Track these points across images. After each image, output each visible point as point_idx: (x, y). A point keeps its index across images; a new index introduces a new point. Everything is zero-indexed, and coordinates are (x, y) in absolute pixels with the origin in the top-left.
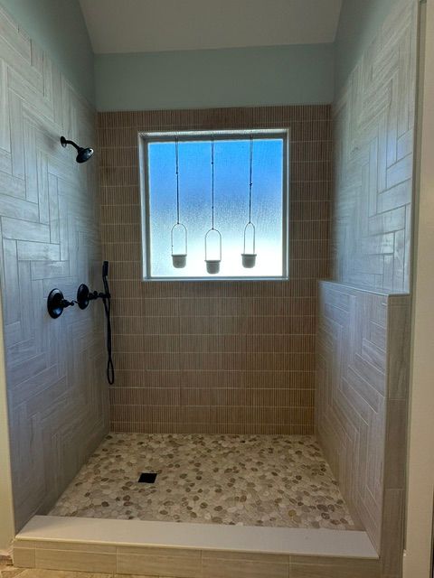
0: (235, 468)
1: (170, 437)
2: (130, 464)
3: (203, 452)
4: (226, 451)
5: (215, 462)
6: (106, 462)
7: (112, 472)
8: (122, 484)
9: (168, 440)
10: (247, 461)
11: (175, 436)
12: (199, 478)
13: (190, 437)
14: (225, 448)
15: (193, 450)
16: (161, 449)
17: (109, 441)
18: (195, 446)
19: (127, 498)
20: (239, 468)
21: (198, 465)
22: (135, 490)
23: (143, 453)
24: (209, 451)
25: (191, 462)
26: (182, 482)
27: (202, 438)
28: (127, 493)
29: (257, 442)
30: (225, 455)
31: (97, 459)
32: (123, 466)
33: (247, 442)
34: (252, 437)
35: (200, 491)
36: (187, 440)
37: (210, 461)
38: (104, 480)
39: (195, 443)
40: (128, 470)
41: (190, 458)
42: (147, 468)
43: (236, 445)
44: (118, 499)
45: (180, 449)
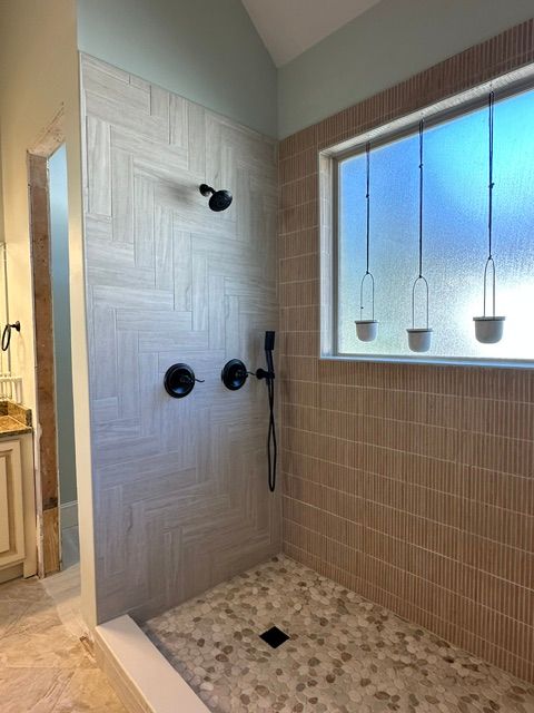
0: (397, 698)
1: (345, 592)
2: (269, 607)
3: (372, 640)
4: (406, 660)
5: (374, 669)
6: (248, 589)
7: (243, 605)
8: (239, 628)
9: (337, 596)
10: (428, 698)
11: (351, 595)
12: (330, 680)
13: (369, 606)
14: (406, 653)
15: (359, 628)
16: (320, 605)
17: (272, 564)
18: (365, 624)
19: (228, 650)
20: (403, 702)
21: (347, 657)
22: (247, 644)
23: (295, 600)
24: (381, 645)
25: (341, 647)
26: (304, 670)
27: (386, 618)
28: (235, 643)
29: (475, 675)
30: (399, 666)
31: (242, 581)
32: (260, 604)
33: (456, 666)
34: (473, 661)
35: (314, 701)
36: (364, 608)
37: (367, 662)
38: (228, 611)
39: (370, 620)
40: (262, 612)
41: (344, 640)
42: (284, 623)
43: (432, 660)
44: (217, 645)
45: (344, 618)
